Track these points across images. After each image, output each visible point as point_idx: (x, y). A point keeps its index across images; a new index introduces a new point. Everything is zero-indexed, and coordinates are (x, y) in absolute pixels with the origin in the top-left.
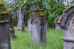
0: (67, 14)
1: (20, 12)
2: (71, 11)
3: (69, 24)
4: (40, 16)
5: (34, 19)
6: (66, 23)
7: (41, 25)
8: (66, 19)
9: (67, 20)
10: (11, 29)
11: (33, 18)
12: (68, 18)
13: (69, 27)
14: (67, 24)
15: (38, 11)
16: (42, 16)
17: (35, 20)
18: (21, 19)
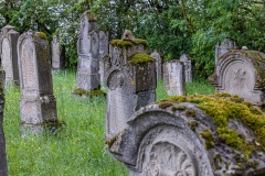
0: (137, 129)
1: (86, 29)
2: (146, 124)
3: (144, 156)
4: (133, 64)
5: (115, 71)
6: (135, 154)
7: (137, 93)
8: (134, 143)
9: (138, 145)
10: (46, 98)
11: (114, 67)
12: (141, 140)
13: (145, 165)
14: (139, 158)
15: (128, 47)
16: (140, 63)
17: (119, 76)
18: (90, 55)
